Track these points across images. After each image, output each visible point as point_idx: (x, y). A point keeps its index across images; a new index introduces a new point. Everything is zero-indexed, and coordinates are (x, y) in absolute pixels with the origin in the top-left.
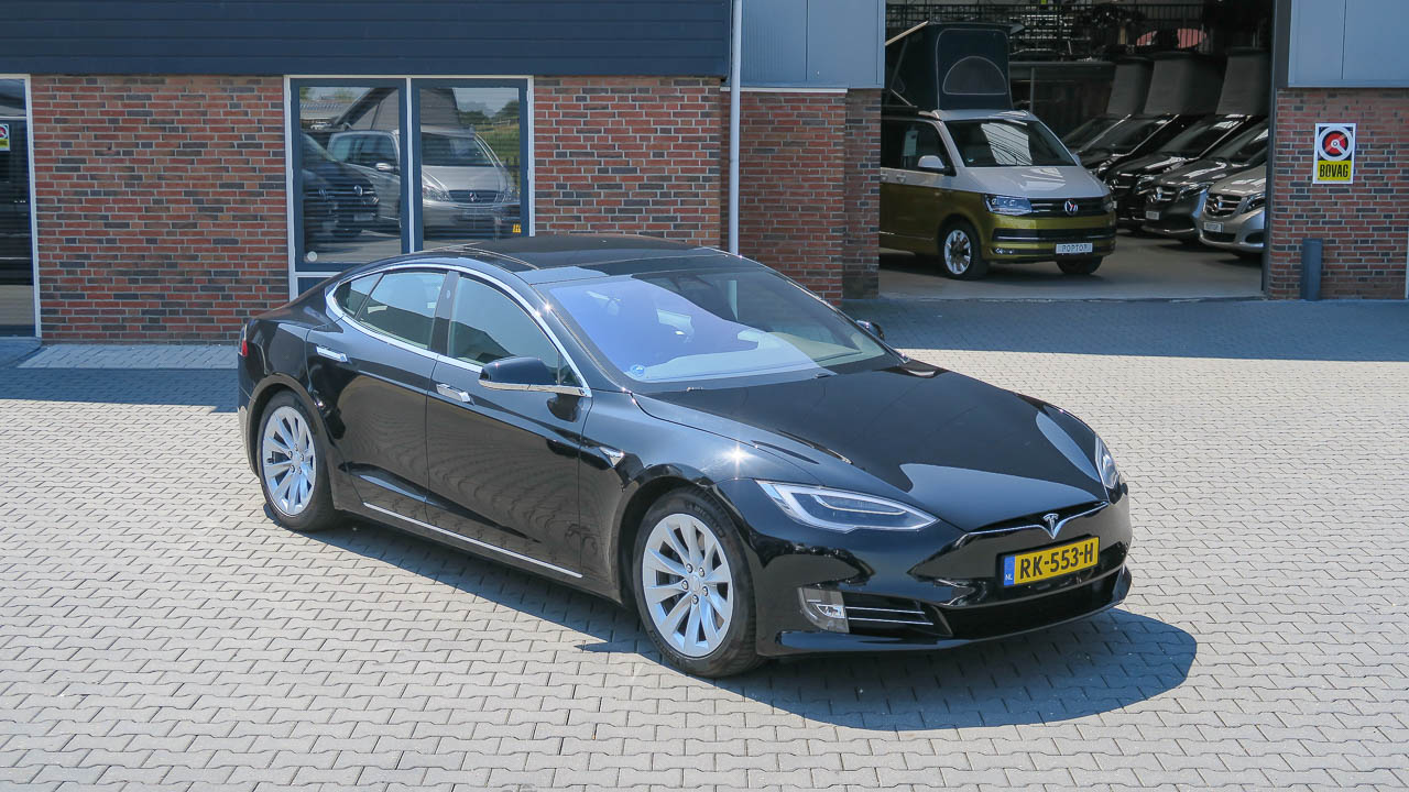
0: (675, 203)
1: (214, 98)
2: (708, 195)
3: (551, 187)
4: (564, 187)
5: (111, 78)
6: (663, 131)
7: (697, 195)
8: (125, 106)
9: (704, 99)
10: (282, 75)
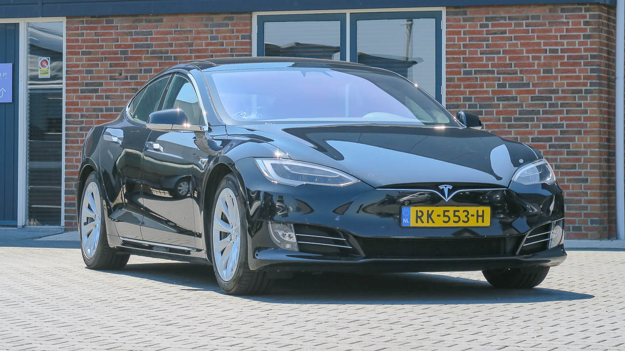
0: (561, 112)
1: (198, 32)
2: (590, 105)
3: (458, 99)
4: (469, 99)
5: (124, 18)
6: (552, 51)
7: (580, 105)
8: (133, 40)
9: (586, 23)
10: (251, 13)
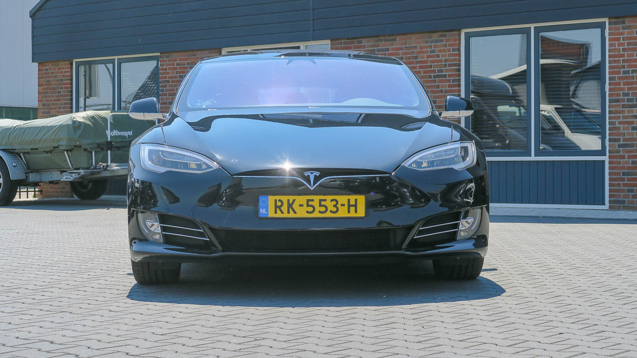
1: (421, 48)
3: (618, 95)
5: (369, 39)
10: (460, 30)
